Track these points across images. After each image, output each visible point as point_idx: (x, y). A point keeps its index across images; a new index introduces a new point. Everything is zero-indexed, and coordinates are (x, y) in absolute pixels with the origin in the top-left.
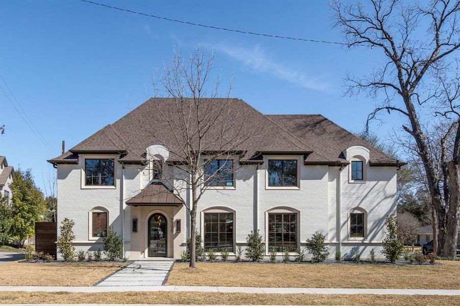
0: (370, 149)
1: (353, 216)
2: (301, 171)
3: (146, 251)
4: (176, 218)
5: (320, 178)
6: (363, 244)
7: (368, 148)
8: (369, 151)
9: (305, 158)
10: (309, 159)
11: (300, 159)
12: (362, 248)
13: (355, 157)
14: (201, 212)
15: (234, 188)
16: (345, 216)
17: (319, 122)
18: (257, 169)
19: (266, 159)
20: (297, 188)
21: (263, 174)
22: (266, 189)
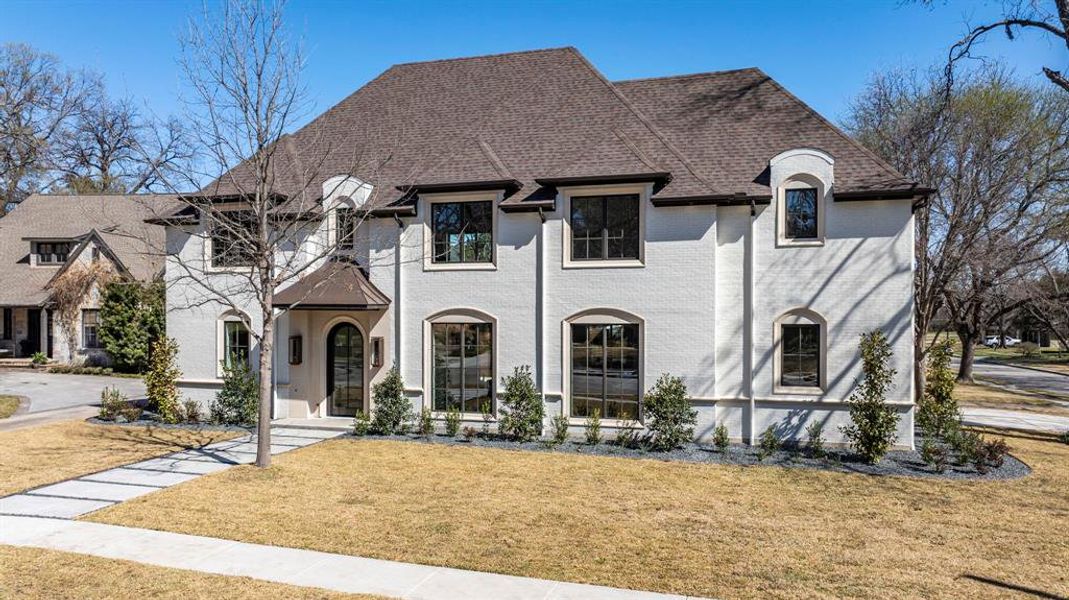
0: (834, 158)
1: (789, 332)
2: (647, 221)
3: (324, 405)
4: (374, 333)
5: (698, 236)
6: (820, 405)
7: (830, 155)
8: (832, 161)
9: (656, 190)
10: (664, 194)
11: (645, 191)
12: (818, 415)
13: (794, 178)
14: (423, 322)
15: (492, 267)
16: (766, 333)
17: (754, 85)
18: (544, 221)
19: (564, 195)
20: (637, 263)
21: (556, 233)
22: (563, 269)
